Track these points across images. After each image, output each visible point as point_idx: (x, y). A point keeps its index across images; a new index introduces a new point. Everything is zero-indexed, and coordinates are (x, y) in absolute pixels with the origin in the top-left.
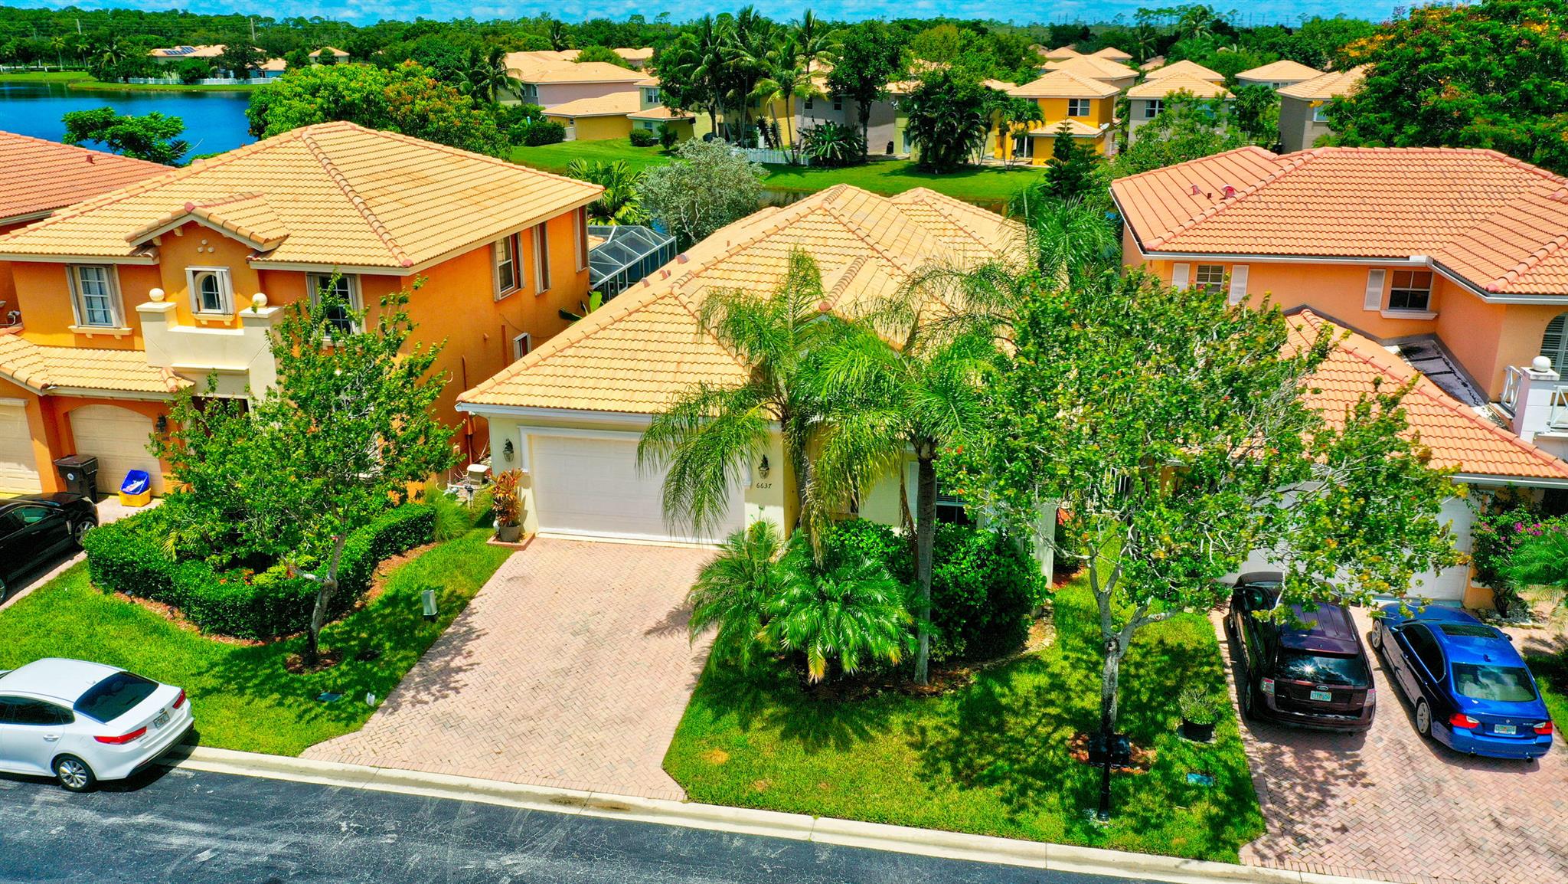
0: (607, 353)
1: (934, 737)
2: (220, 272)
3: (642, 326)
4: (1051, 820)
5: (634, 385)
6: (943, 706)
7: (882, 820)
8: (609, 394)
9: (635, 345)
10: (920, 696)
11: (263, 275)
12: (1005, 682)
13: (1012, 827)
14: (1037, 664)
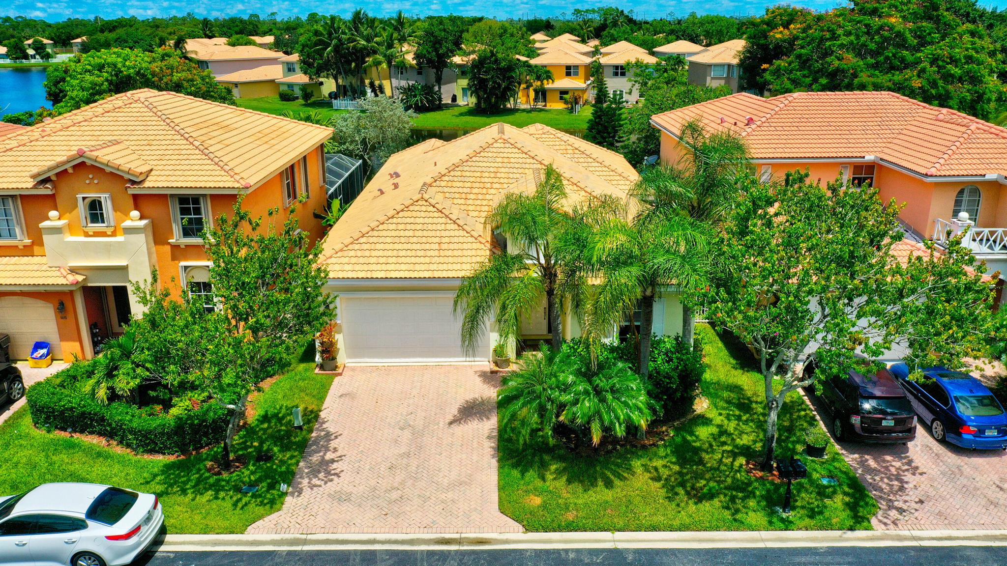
0: (389, 240)
1: (665, 473)
2: (104, 198)
3: (408, 220)
4: (756, 517)
5: (413, 260)
6: (662, 452)
7: (654, 528)
8: (398, 267)
9: (407, 233)
10: (644, 447)
11: (135, 197)
12: (692, 433)
13: (738, 524)
14: (704, 420)
